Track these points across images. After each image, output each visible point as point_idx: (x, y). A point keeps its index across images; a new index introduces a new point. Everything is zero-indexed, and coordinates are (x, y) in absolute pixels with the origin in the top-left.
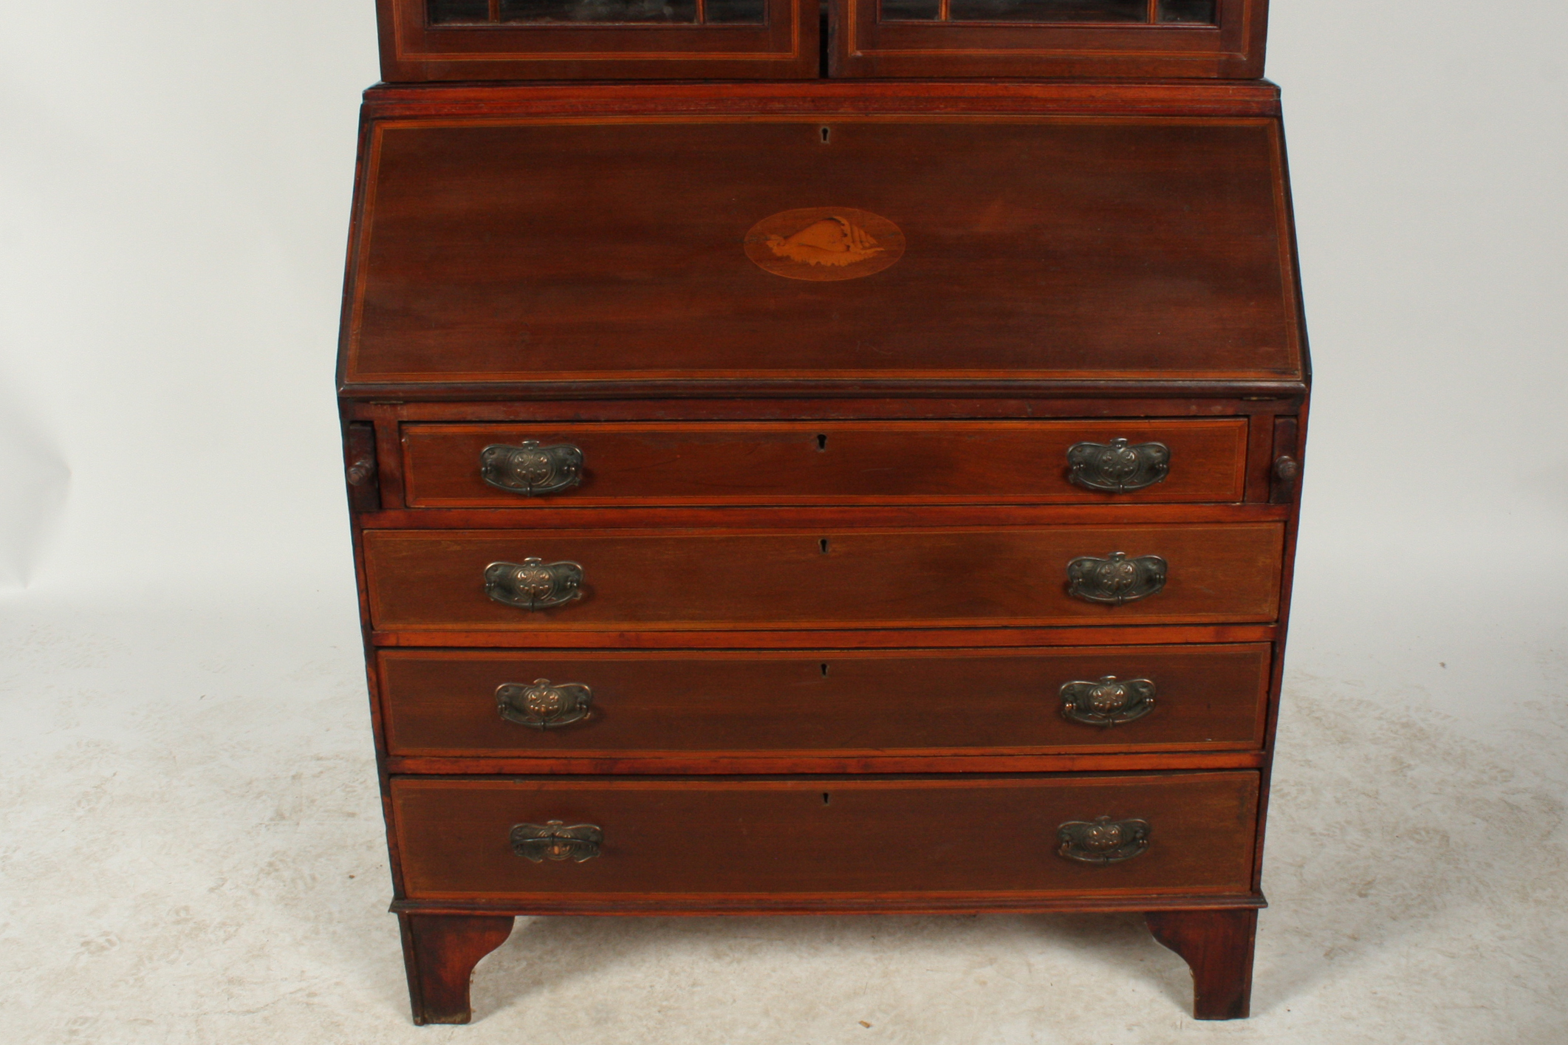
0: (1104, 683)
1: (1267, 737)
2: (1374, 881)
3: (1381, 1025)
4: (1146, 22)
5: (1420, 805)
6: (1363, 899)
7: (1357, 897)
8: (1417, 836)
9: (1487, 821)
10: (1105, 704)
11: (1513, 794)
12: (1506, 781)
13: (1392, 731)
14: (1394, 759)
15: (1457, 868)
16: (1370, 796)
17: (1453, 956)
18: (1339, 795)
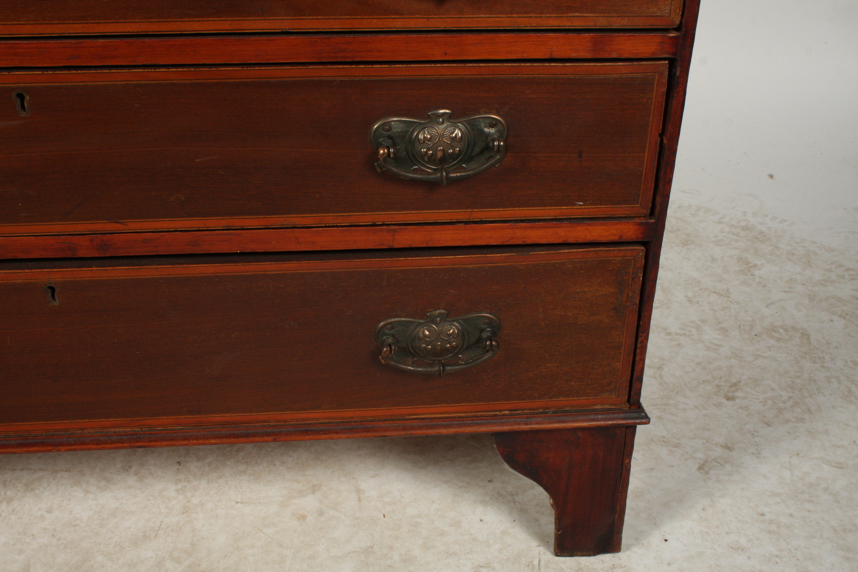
0: (434, 120)
1: (658, 199)
2: (739, 382)
3: (777, 556)
5: (773, 303)
6: (731, 403)
7: (725, 401)
8: (777, 335)
9: (844, 318)
10: (435, 152)
12: (854, 279)
13: (733, 234)
14: (740, 259)
15: (823, 367)
16: (722, 295)
17: (840, 466)
18: (690, 294)
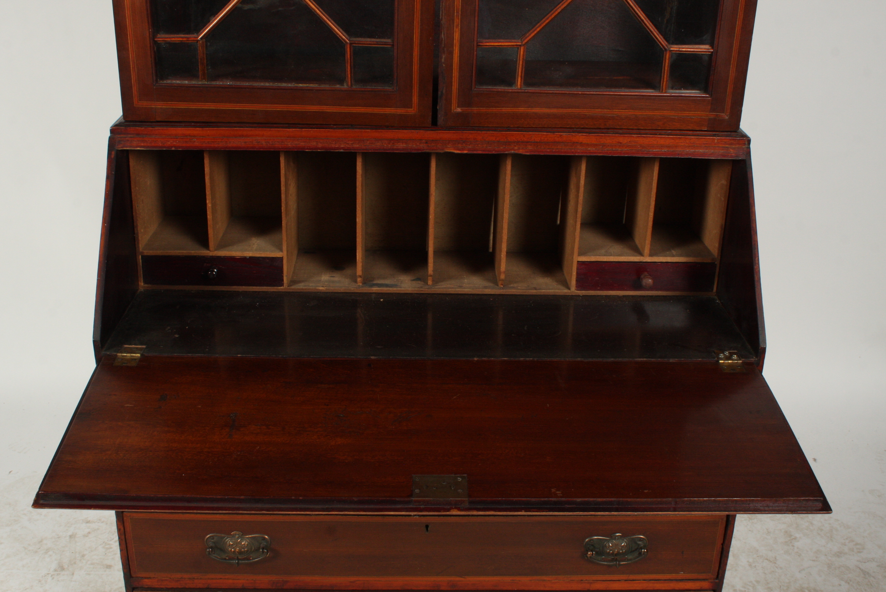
0: (614, 538)
4: (660, 91)
10: (614, 551)
11: (865, 562)
12: (860, 552)
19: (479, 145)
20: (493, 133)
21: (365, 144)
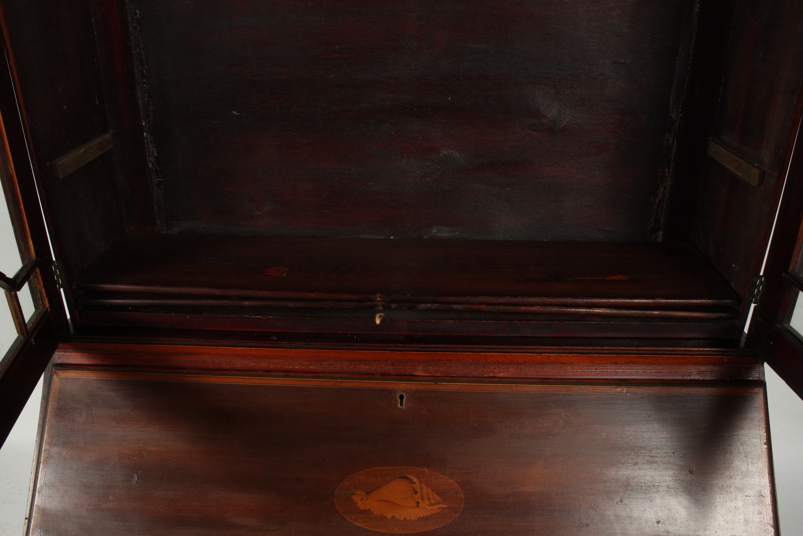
19: (454, 367)
20: (470, 354)
21: (323, 366)
